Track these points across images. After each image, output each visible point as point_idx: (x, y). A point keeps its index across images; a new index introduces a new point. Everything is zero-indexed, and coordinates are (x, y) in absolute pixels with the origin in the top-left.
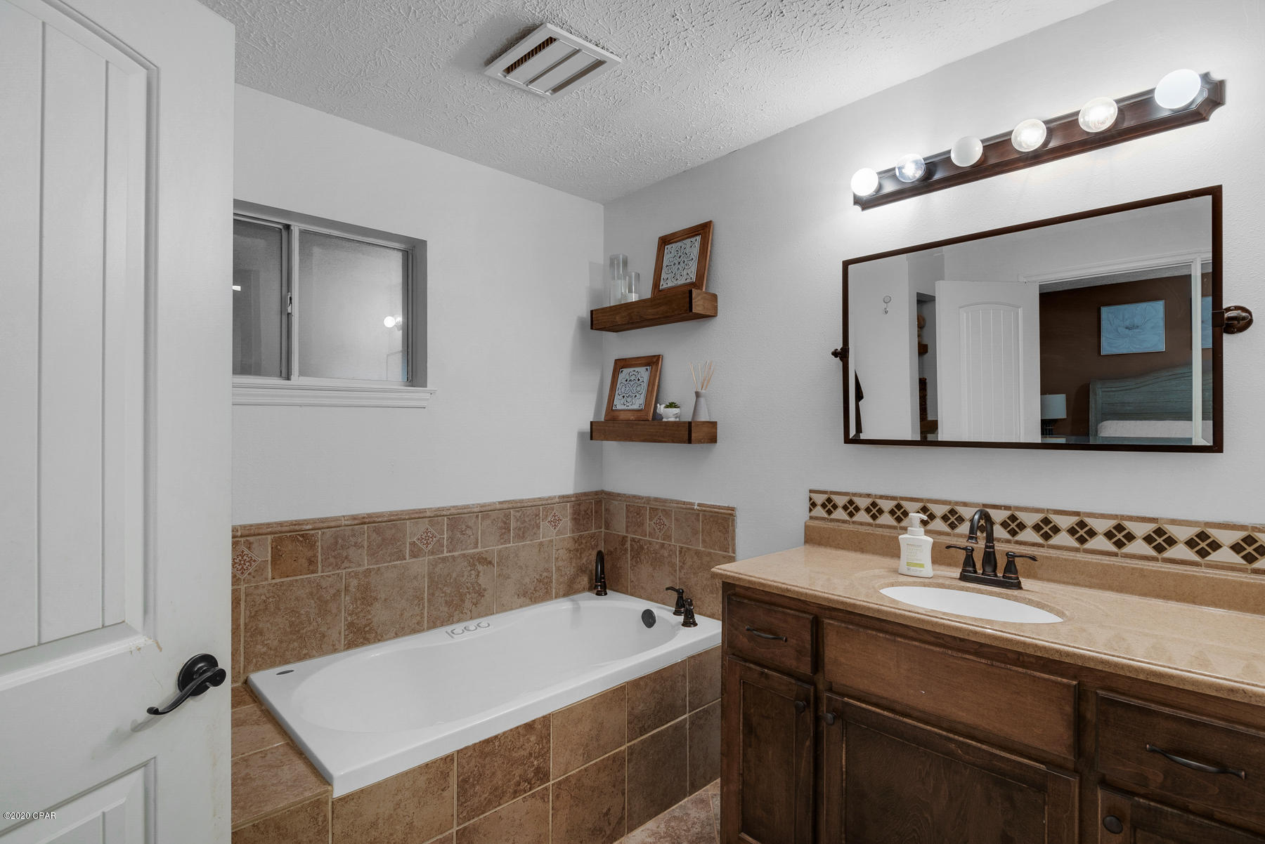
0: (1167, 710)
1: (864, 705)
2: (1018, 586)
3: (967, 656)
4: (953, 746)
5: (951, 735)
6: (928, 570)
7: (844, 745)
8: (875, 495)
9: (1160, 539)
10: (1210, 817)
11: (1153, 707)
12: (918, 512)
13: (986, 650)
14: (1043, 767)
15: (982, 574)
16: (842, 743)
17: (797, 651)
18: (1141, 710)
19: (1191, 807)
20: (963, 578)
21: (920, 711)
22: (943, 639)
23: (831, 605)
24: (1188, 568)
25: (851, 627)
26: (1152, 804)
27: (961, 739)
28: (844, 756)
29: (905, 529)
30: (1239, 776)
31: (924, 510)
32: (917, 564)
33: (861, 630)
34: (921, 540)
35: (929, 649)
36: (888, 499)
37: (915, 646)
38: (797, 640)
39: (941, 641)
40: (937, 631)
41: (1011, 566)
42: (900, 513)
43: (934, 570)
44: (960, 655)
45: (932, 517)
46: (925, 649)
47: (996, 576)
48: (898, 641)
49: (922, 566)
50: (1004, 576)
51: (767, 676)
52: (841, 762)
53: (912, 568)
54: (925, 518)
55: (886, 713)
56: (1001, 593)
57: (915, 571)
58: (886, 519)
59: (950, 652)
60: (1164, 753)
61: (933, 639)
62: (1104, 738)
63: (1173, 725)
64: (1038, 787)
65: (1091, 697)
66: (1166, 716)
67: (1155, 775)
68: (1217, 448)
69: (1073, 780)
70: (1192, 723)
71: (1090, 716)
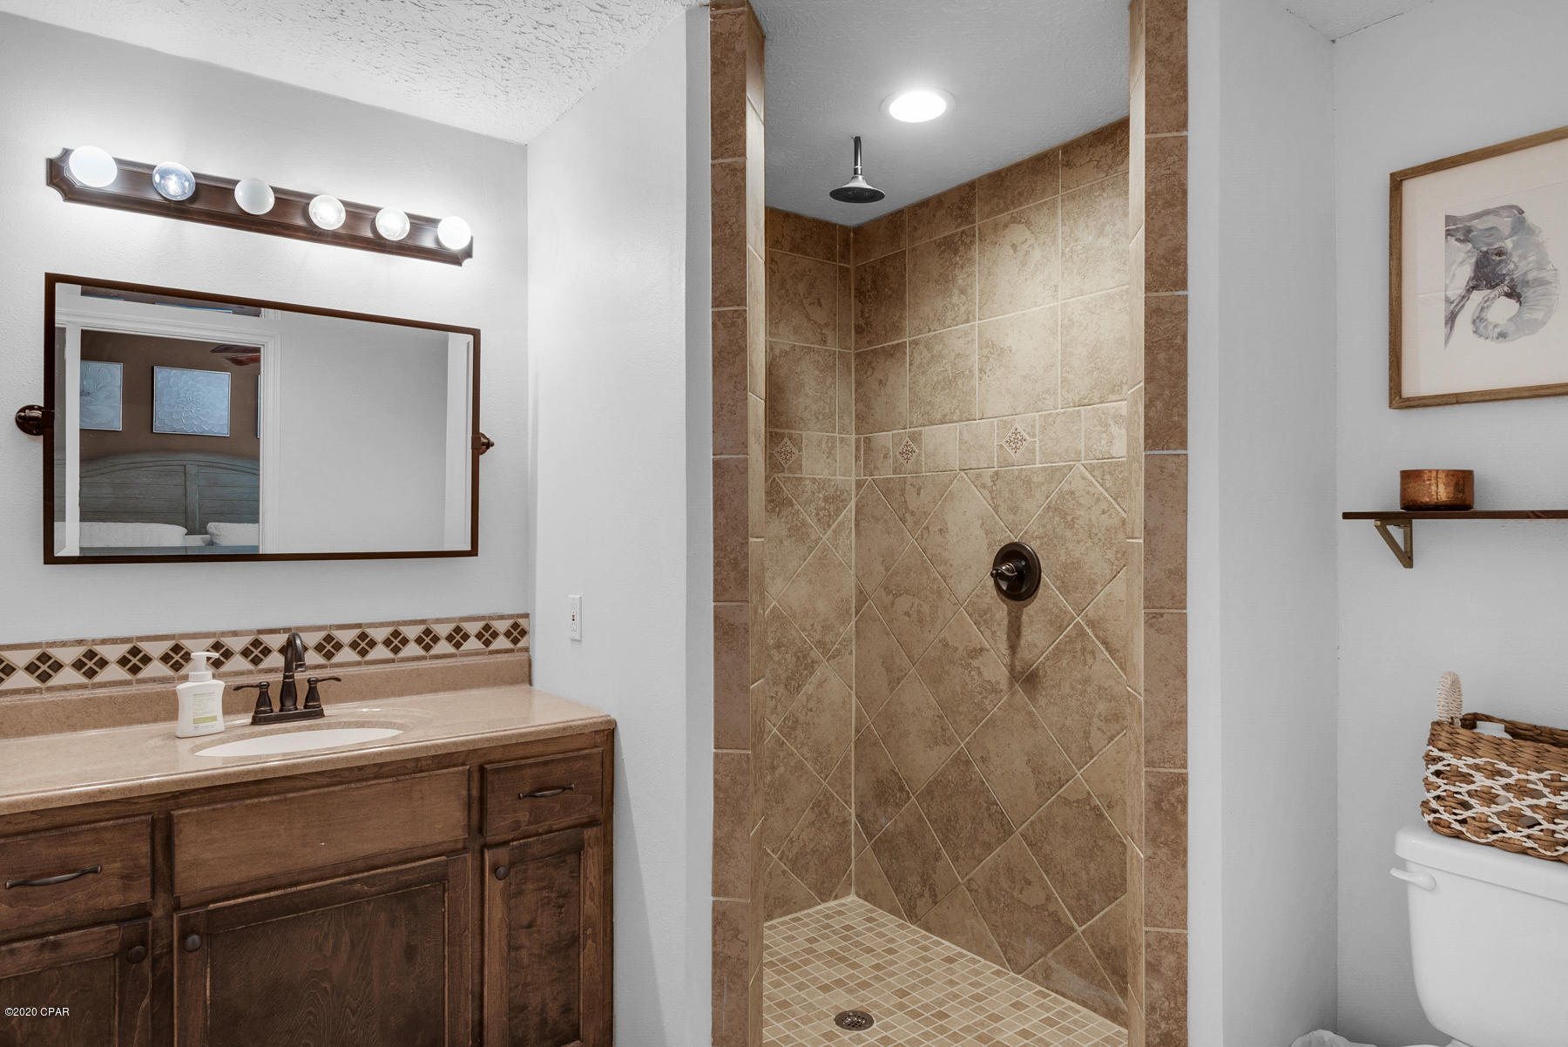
0: (530, 761)
1: (240, 900)
2: (320, 714)
3: (369, 783)
4: (358, 887)
5: (355, 876)
6: (220, 724)
7: (208, 970)
8: (93, 641)
9: (428, 639)
10: (551, 831)
11: (523, 762)
12: (208, 651)
13: (386, 769)
14: (443, 858)
15: (281, 711)
16: (206, 969)
17: (122, 878)
18: (516, 768)
19: (540, 831)
20: (255, 722)
21: (313, 870)
22: (340, 775)
23: (187, 787)
24: (449, 660)
25: (219, 806)
26: (521, 841)
27: (366, 874)
28: (208, 983)
29: (185, 678)
30: (571, 789)
31: (217, 646)
32: (207, 718)
33: (236, 804)
34: (210, 685)
35: (331, 792)
36: (116, 643)
37: (313, 795)
38: (121, 861)
39: (338, 779)
40: (339, 767)
41: (312, 694)
42: (177, 657)
43: (225, 722)
44: (364, 783)
45: (228, 654)
46: (325, 794)
47: (297, 709)
48: (291, 798)
49: (214, 719)
50: (305, 707)
51: (56, 946)
52: (205, 993)
53: (201, 725)
54: (215, 655)
55: (273, 894)
56: (311, 726)
57: (204, 728)
58: (157, 669)
59: (353, 785)
60: (531, 795)
61: (328, 780)
62: (492, 804)
63: (535, 770)
64: (440, 879)
65: (476, 776)
66: (531, 766)
67: (524, 816)
68: (474, 552)
69: (468, 856)
70: (546, 763)
71: (475, 793)
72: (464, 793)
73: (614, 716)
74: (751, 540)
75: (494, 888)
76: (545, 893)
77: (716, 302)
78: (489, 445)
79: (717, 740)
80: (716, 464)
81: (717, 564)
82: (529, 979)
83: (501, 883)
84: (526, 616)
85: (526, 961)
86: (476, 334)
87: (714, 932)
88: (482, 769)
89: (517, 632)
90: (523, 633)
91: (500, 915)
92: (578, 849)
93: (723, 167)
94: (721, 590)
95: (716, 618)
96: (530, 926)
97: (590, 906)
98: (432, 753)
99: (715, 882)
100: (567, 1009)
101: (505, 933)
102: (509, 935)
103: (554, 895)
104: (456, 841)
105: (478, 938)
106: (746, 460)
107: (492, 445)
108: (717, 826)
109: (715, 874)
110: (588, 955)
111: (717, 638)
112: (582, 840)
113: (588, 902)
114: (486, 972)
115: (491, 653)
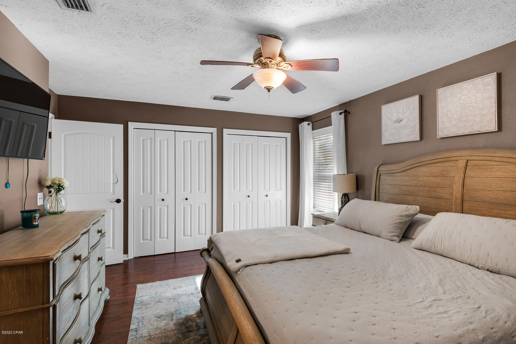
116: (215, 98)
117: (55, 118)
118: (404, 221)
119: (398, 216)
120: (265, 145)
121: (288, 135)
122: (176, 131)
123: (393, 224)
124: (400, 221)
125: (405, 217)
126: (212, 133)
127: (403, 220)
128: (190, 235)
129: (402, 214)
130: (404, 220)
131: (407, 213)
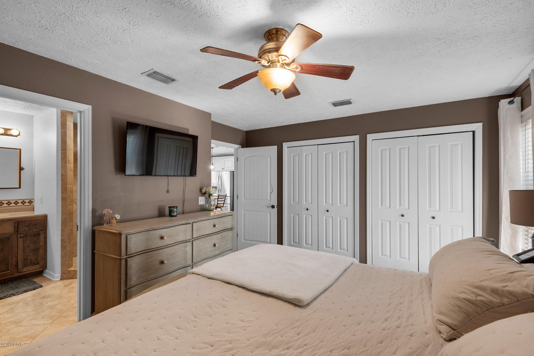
10: (33, 232)
14: (9, 235)
19: (30, 231)
24: (14, 207)
26: (26, 233)
30: (37, 225)
60: (28, 226)
62: (19, 227)
63: (29, 222)
64: (8, 238)
65: (16, 223)
66: (28, 221)
67: (27, 229)
68: (20, 188)
69: (15, 235)
70: (31, 221)
71: (16, 225)
72: (14, 225)
73: (47, 214)
74: (68, 185)
75: (20, 240)
76: (32, 241)
77: (62, 151)
78: (23, 169)
79: (62, 214)
80: (62, 174)
81: (62, 189)
82: (28, 254)
83: (22, 239)
84: (33, 199)
85: (27, 252)
86: (20, 150)
87: (61, 242)
88: (18, 222)
89: (31, 202)
90: (32, 202)
91: (21, 244)
92: (39, 234)
93: (63, 131)
94: (62, 193)
95: (62, 197)
96: (28, 246)
97: (42, 244)
98: (7, 219)
99: (61, 235)
100: (36, 260)
101: (23, 247)
102: (24, 248)
103: (33, 242)
104: (12, 233)
105: (17, 248)
106: (67, 174)
107: (24, 169)
108: (62, 227)
109: (61, 234)
110: (41, 251)
111: (62, 200)
112: (40, 233)
113: (41, 243)
114: (19, 253)
115: (24, 206)
116: (335, 104)
117: (242, 147)
118: (482, 301)
119: (469, 285)
120: (430, 148)
121: (478, 127)
122: (319, 145)
123: (453, 298)
124: (472, 297)
125: (489, 292)
126: (354, 142)
127: (479, 298)
128: (332, 248)
129: (485, 284)
130: (482, 298)
131: (498, 285)
